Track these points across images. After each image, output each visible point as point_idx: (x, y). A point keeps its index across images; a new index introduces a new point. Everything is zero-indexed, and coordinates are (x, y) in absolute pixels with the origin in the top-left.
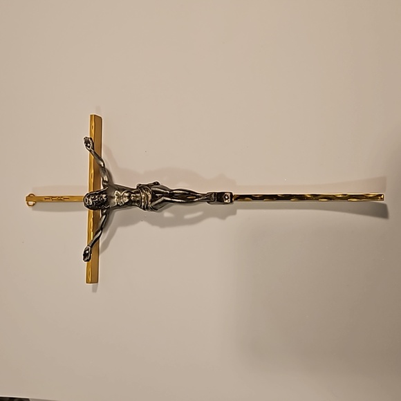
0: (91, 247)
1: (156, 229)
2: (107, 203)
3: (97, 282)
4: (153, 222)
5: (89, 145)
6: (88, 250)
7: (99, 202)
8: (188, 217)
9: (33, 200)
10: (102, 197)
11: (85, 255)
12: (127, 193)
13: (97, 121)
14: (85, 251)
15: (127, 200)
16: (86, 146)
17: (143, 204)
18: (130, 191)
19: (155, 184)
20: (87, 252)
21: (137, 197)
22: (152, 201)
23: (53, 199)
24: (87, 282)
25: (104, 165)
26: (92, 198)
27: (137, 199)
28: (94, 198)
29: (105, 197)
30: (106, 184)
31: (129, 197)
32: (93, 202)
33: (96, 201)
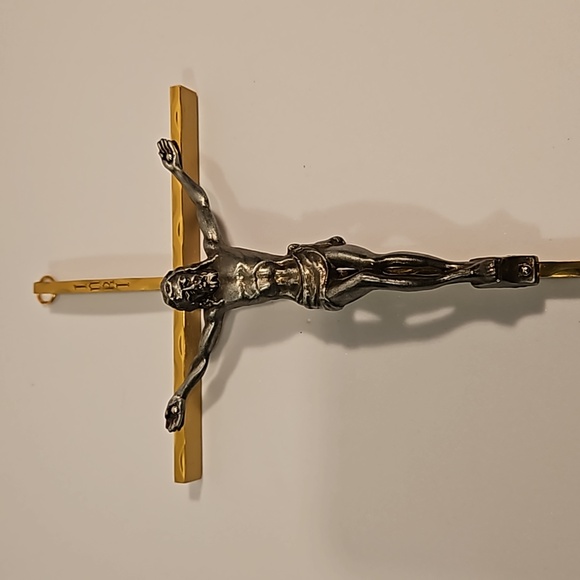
0: (184, 397)
3: (200, 477)
5: (169, 156)
6: (176, 405)
7: (197, 291)
9: (51, 290)
10: (204, 280)
11: (170, 417)
12: (265, 266)
13: (186, 102)
14: (169, 409)
15: (267, 285)
16: (164, 159)
17: (306, 292)
18: (272, 262)
19: (332, 241)
20: (175, 409)
21: (290, 276)
22: (329, 286)
23: (93, 286)
24: (176, 481)
25: (207, 201)
26: (181, 284)
27: (292, 281)
28: (187, 281)
29: (213, 280)
30: (212, 247)
31: (271, 277)
32: (184, 292)
33: (192, 290)
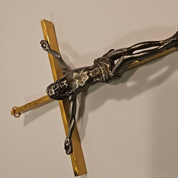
0: (70, 138)
1: (124, 103)
2: (69, 88)
3: (87, 173)
4: (118, 97)
5: (45, 45)
6: (67, 142)
8: (152, 78)
9: (16, 112)
10: (63, 84)
11: (66, 148)
12: (84, 71)
14: (65, 144)
15: (87, 78)
17: (104, 76)
20: (67, 144)
21: (96, 71)
22: (111, 69)
23: (30, 105)
24: (75, 176)
25: (60, 56)
26: (53, 88)
27: (97, 73)
28: (55, 86)
29: (66, 83)
30: (64, 71)
31: (88, 74)
32: (55, 91)
33: (58, 89)
